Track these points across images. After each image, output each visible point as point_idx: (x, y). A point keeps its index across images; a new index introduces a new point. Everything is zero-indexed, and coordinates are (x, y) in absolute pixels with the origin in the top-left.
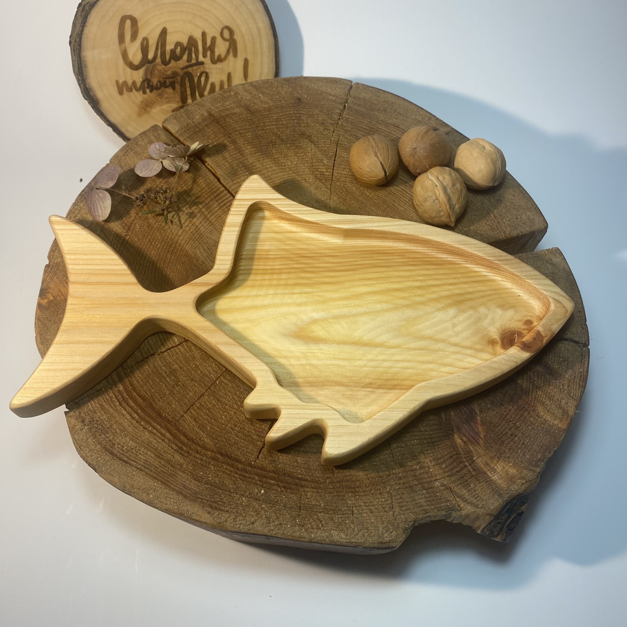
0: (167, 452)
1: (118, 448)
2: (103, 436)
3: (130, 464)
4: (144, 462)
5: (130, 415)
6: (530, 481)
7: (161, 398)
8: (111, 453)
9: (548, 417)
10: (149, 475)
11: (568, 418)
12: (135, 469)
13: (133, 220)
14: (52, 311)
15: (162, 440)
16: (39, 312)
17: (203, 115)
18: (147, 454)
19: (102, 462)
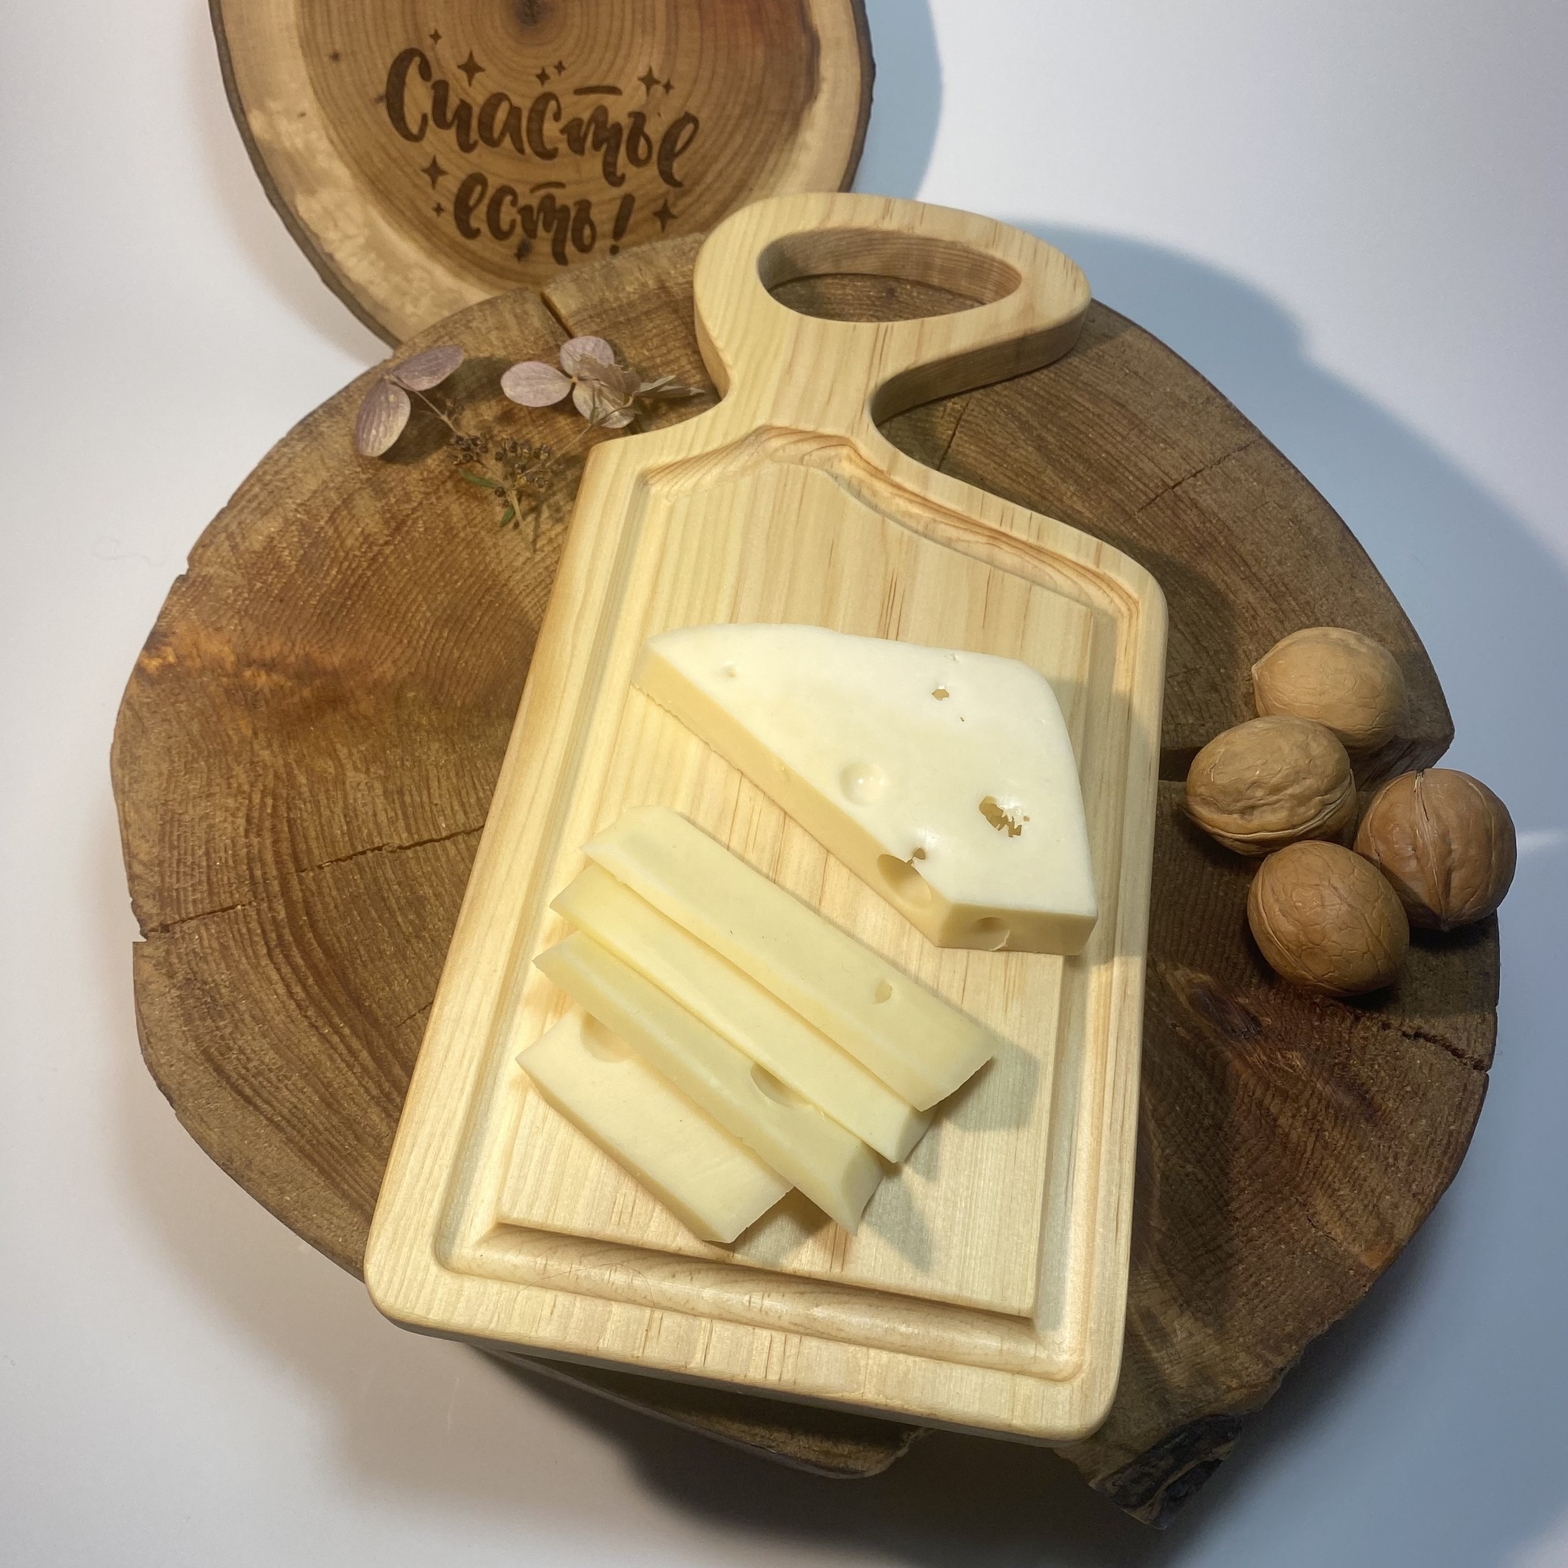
0: (353, 1099)
1: (238, 1059)
2: (209, 1022)
3: (256, 1107)
4: (290, 1111)
5: (288, 986)
6: (1251, 1387)
7: (372, 961)
8: (219, 1070)
9: (1338, 1230)
10: (296, 1144)
11: (1389, 1244)
12: (265, 1122)
13: (414, 510)
14: (163, 690)
15: (348, 1065)
16: (134, 685)
17: (644, 285)
18: (304, 1093)
19: (191, 1085)
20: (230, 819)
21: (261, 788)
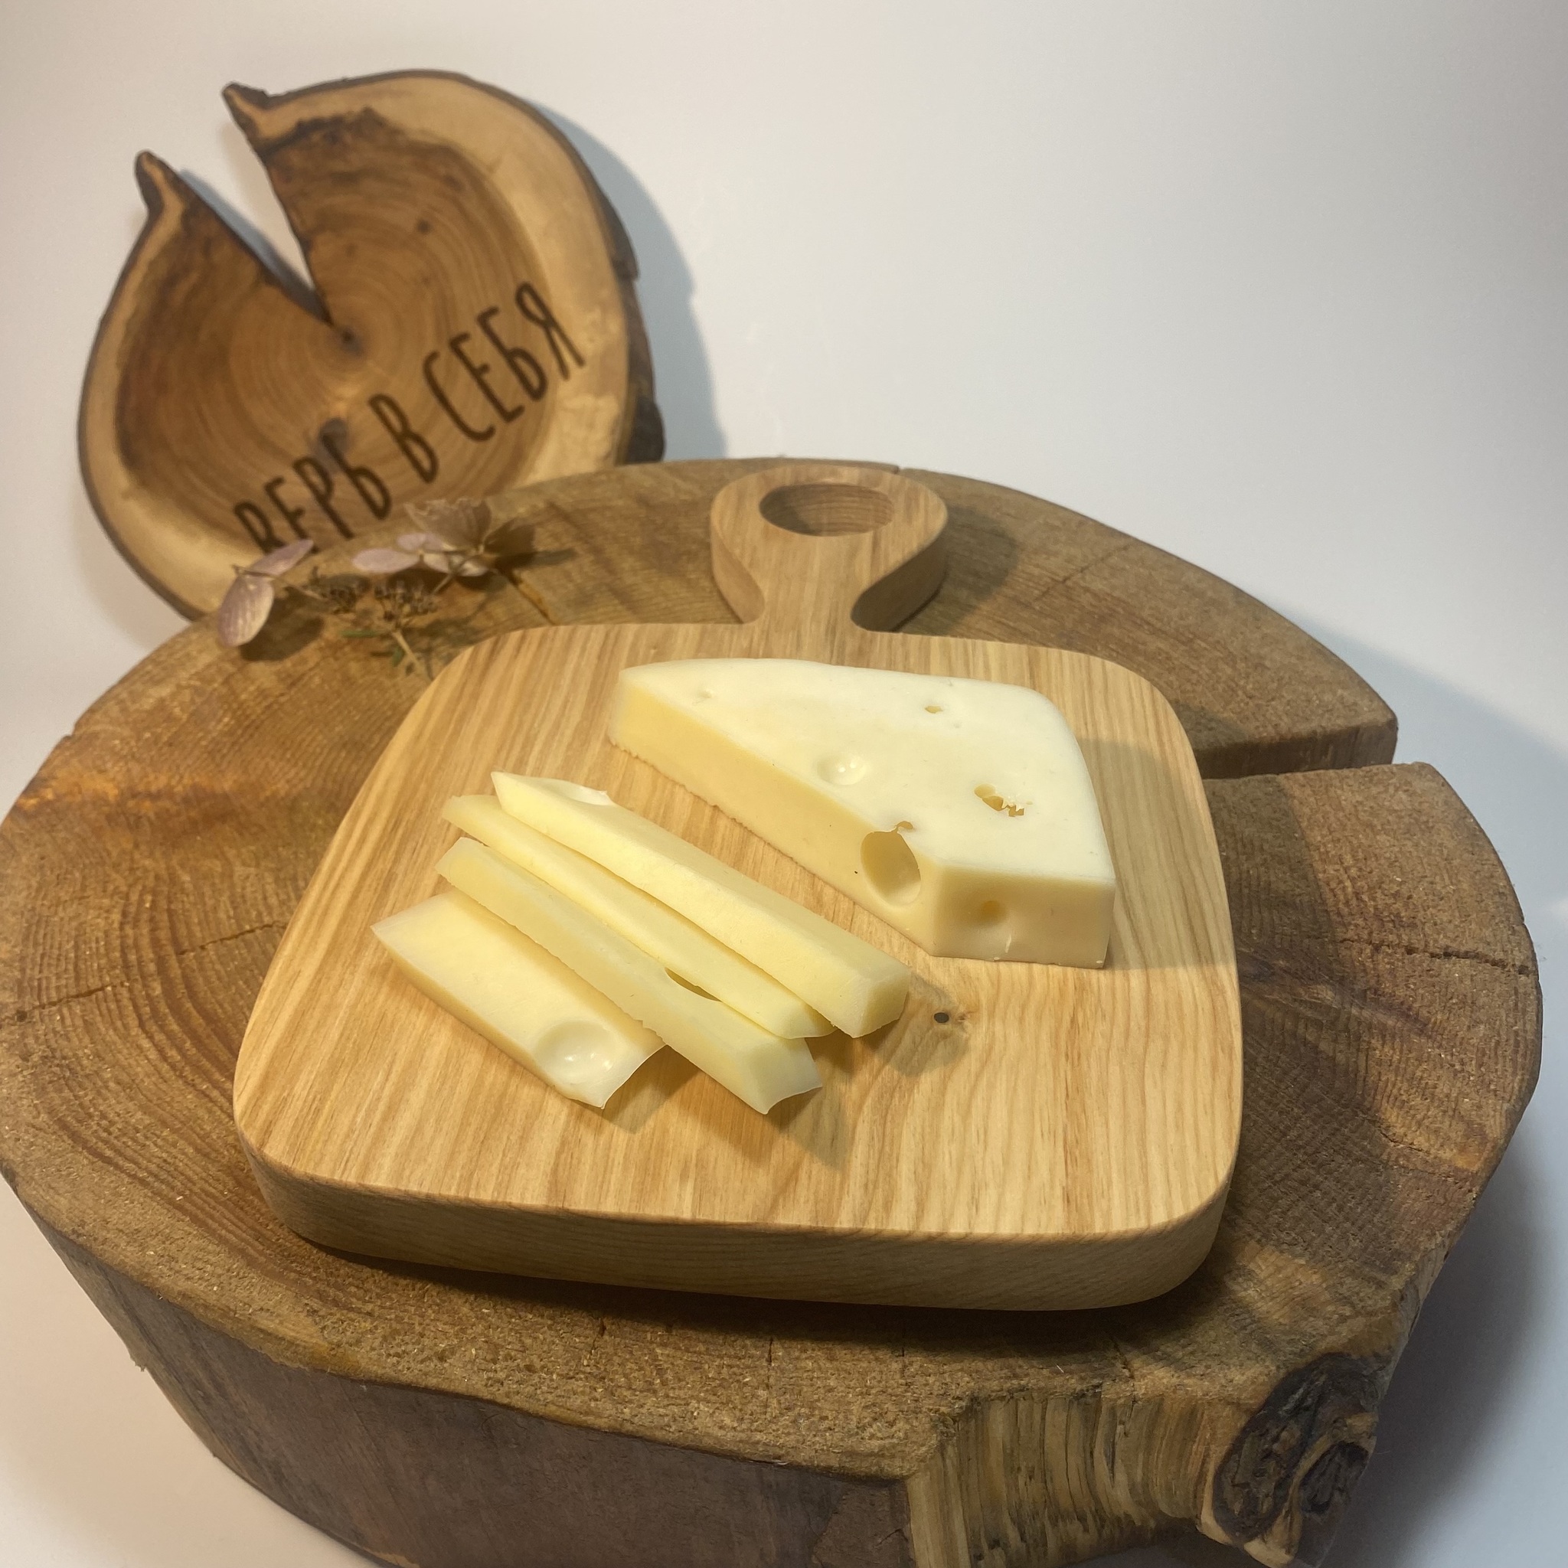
1: (99, 1125)
2: (67, 1093)
3: (117, 1166)
4: (158, 1166)
5: (161, 1052)
8: (75, 1136)
9: (1421, 1139)
10: (164, 1197)
11: (1483, 1144)
12: (127, 1180)
14: (40, 823)
16: (9, 821)
18: (175, 1147)
20: (105, 915)
21: (140, 887)
